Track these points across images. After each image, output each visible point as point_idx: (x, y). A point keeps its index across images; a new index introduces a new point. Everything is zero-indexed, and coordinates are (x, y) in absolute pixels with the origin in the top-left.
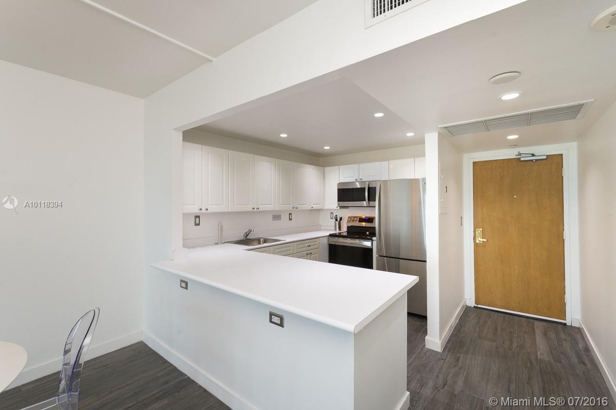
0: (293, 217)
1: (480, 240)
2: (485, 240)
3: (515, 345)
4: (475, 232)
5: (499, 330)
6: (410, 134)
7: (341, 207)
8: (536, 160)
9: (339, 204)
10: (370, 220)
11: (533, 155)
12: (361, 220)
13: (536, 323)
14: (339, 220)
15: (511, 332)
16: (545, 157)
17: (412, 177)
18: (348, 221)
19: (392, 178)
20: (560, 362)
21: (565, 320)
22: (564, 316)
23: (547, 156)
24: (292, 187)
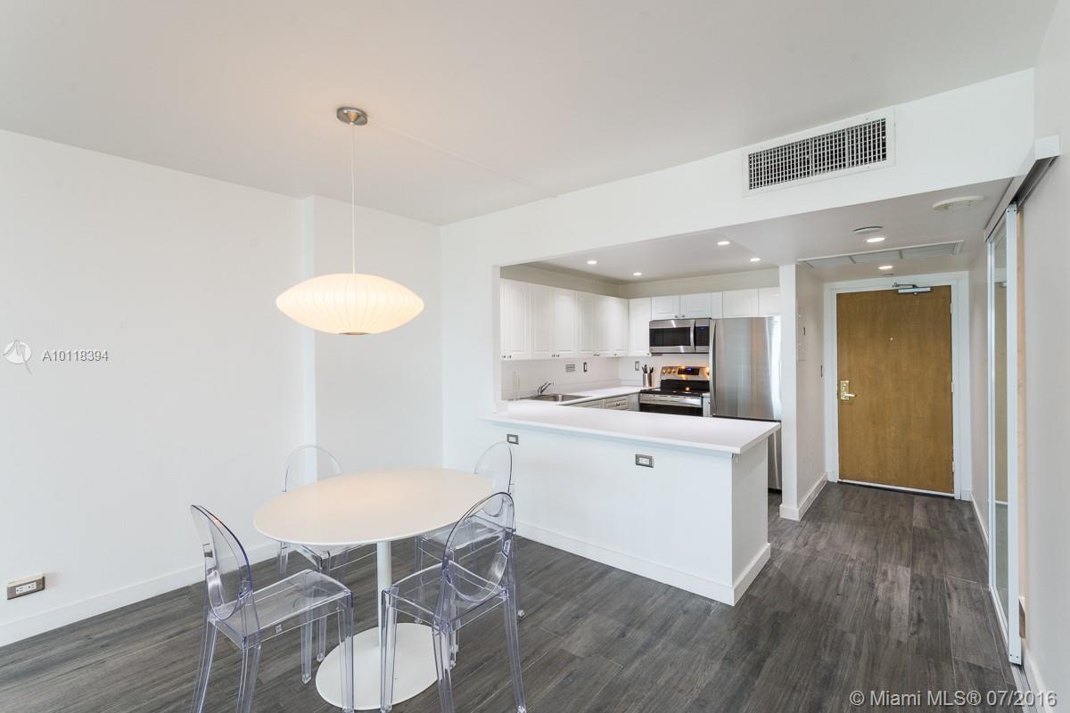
0: (588, 367)
1: (846, 395)
2: (853, 396)
3: (887, 516)
4: (839, 385)
5: (869, 503)
6: (755, 260)
7: (654, 354)
8: (918, 293)
9: (651, 350)
10: (695, 371)
11: (914, 286)
12: (681, 372)
13: (916, 497)
14: (649, 372)
15: (883, 505)
16: (929, 289)
17: (755, 315)
18: (663, 373)
19: (727, 316)
20: (938, 529)
21: (953, 492)
22: (951, 488)
23: (932, 288)
24: (592, 328)
